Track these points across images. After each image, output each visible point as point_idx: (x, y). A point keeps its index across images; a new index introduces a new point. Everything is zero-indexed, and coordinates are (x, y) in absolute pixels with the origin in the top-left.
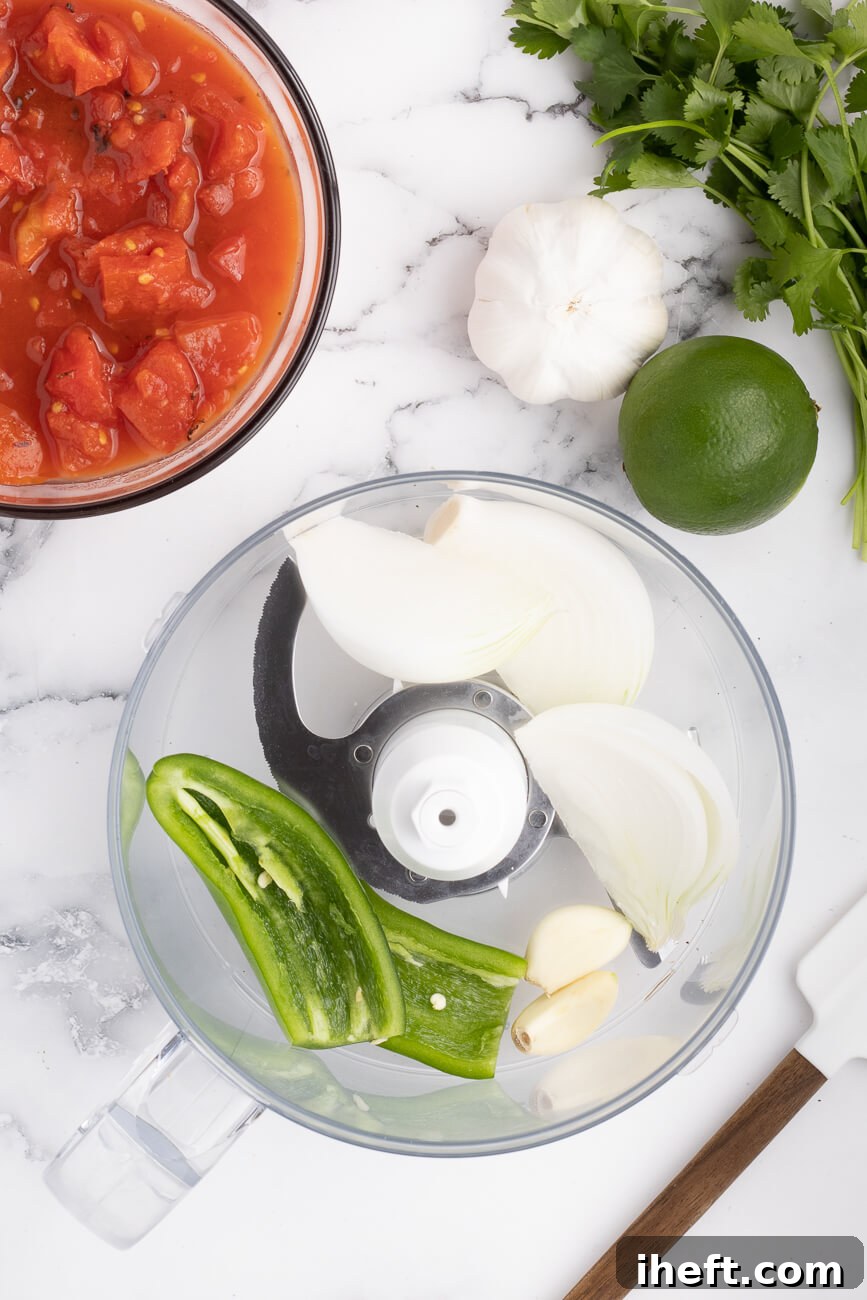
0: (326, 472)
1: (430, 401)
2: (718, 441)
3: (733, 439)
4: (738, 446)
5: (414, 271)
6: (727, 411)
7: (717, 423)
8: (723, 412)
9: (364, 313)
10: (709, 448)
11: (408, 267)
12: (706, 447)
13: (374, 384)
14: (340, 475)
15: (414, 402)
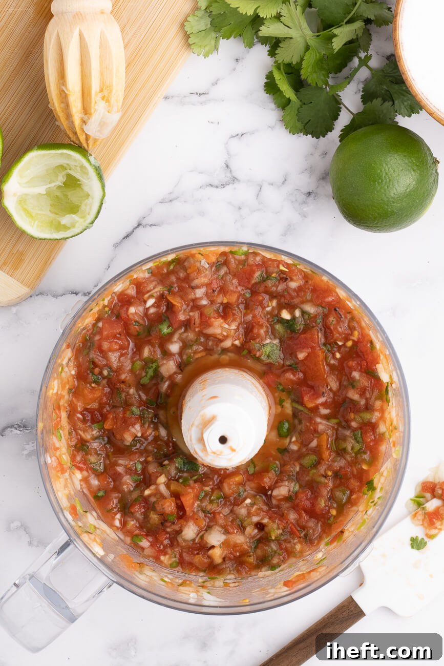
0: (191, 171)
1: (249, 132)
2: (382, 181)
3: (390, 180)
4: (393, 184)
5: (240, 62)
6: (387, 165)
7: (381, 171)
8: (384, 165)
9: (213, 85)
10: (377, 185)
11: (237, 59)
12: (375, 185)
13: (218, 123)
14: (200, 173)
15: (240, 132)
